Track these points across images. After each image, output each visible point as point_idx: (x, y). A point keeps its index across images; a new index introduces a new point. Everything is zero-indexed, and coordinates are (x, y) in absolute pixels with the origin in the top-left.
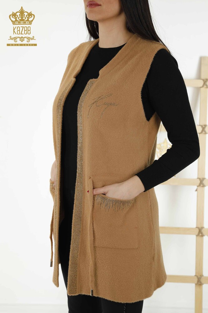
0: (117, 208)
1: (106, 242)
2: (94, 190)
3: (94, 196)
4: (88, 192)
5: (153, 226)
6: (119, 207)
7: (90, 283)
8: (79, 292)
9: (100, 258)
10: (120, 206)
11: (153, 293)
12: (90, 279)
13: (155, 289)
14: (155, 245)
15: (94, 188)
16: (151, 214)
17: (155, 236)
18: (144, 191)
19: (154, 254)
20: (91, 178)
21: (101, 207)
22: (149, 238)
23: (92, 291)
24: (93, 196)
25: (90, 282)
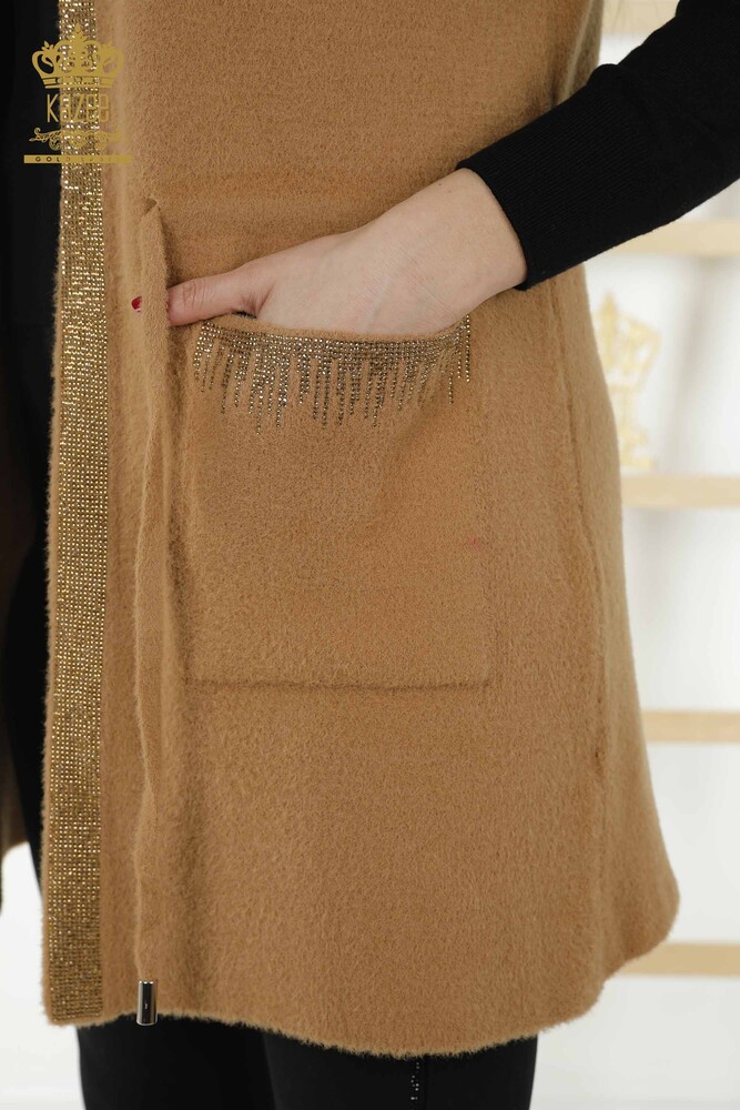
0: (335, 399)
1: (273, 644)
2: (180, 289)
3: (178, 330)
4: (136, 304)
5: (591, 543)
6: (349, 391)
7: (137, 936)
8: (117, 1003)
9: (241, 763)
10: (357, 384)
11: (597, 990)
12: (139, 911)
13: (611, 968)
14: (607, 674)
15: (174, 280)
16: (571, 462)
17: (602, 610)
18: (522, 287)
19: (602, 731)
20: (154, 209)
21: (230, 400)
22: (568, 617)
23: (148, 989)
24: (165, 333)
25: (139, 928)
